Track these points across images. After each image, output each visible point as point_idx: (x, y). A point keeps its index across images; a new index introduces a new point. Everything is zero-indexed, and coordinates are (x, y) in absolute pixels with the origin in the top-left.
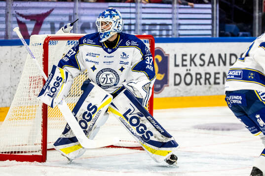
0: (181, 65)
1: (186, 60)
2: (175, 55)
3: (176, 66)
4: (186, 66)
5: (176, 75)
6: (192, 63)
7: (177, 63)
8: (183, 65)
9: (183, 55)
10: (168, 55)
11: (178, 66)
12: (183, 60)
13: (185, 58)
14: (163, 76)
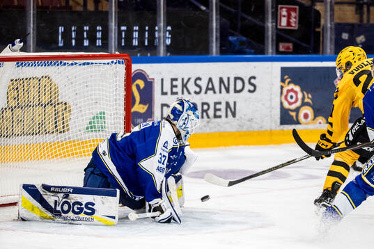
0: (169, 93)
1: (176, 86)
2: (162, 80)
3: (164, 93)
4: (176, 93)
5: (163, 105)
6: (185, 90)
7: (165, 91)
8: (173, 93)
9: (173, 80)
10: (153, 79)
11: (166, 94)
12: (173, 86)
13: (175, 83)
14: (146, 107)
